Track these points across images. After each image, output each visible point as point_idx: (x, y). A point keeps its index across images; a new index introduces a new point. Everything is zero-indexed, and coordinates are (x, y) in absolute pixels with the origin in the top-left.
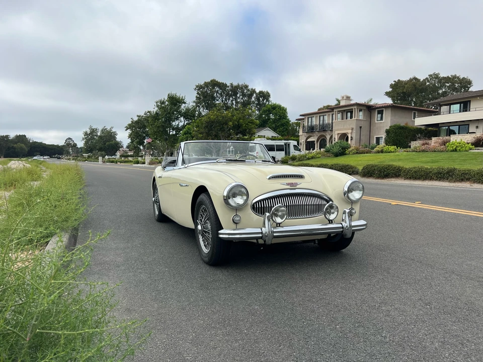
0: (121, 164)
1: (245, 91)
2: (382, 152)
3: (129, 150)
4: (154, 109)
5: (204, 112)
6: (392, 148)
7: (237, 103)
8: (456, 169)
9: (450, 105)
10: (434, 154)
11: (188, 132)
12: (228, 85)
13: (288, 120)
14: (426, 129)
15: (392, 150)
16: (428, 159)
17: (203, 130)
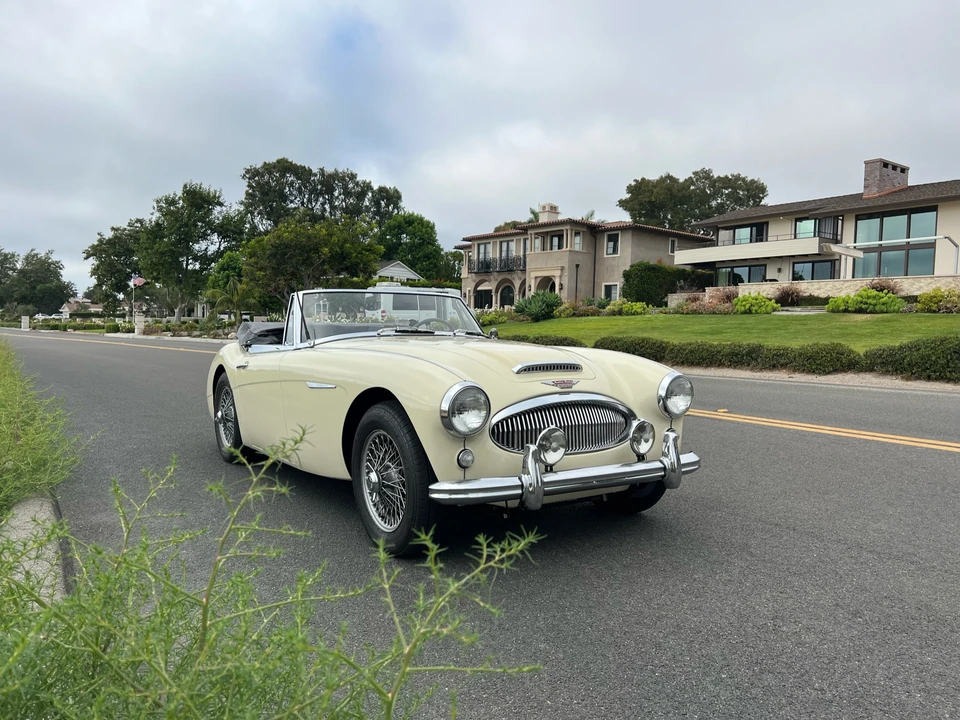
0: (77, 332)
1: (351, 186)
2: (620, 313)
3: (92, 303)
4: (150, 215)
5: (263, 225)
6: (638, 306)
7: (333, 208)
8: (762, 347)
9: (734, 228)
10: (713, 319)
11: (229, 265)
12: (315, 170)
13: (438, 246)
14: (693, 272)
15: (639, 310)
16: (705, 328)
17: (265, 263)
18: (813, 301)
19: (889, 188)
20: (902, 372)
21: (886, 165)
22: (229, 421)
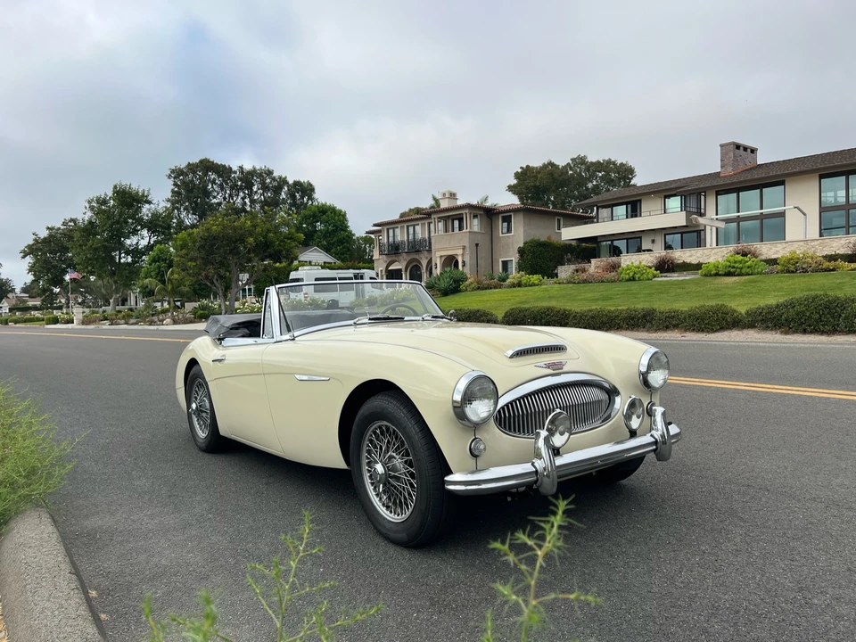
0: (17, 325)
1: (268, 181)
2: (519, 285)
3: (29, 297)
4: (83, 215)
5: (189, 219)
6: (535, 278)
7: (253, 202)
8: (655, 310)
9: (612, 206)
10: (603, 287)
11: (159, 258)
12: (235, 168)
13: (350, 232)
14: (578, 246)
15: (536, 282)
16: (597, 295)
17: (194, 254)
18: (686, 267)
19: (742, 167)
20: (780, 327)
21: (738, 147)
22: (203, 412)
